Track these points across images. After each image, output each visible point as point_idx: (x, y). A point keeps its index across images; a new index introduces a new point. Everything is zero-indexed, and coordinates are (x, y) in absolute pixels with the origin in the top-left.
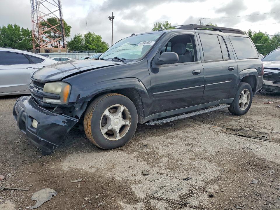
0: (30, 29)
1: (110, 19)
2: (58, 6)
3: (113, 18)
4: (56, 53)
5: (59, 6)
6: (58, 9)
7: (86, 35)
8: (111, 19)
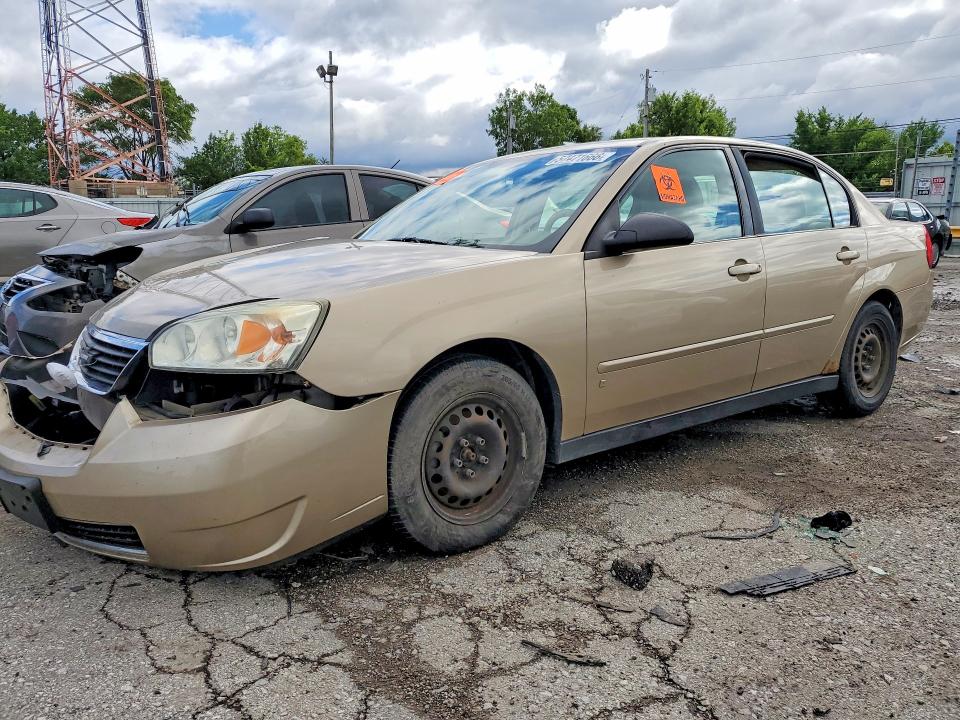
0: (41, 115)
1: (323, 75)
2: (139, 33)
3: (333, 71)
4: (131, 199)
5: (142, 31)
6: (139, 41)
7: (248, 134)
8: (328, 77)
